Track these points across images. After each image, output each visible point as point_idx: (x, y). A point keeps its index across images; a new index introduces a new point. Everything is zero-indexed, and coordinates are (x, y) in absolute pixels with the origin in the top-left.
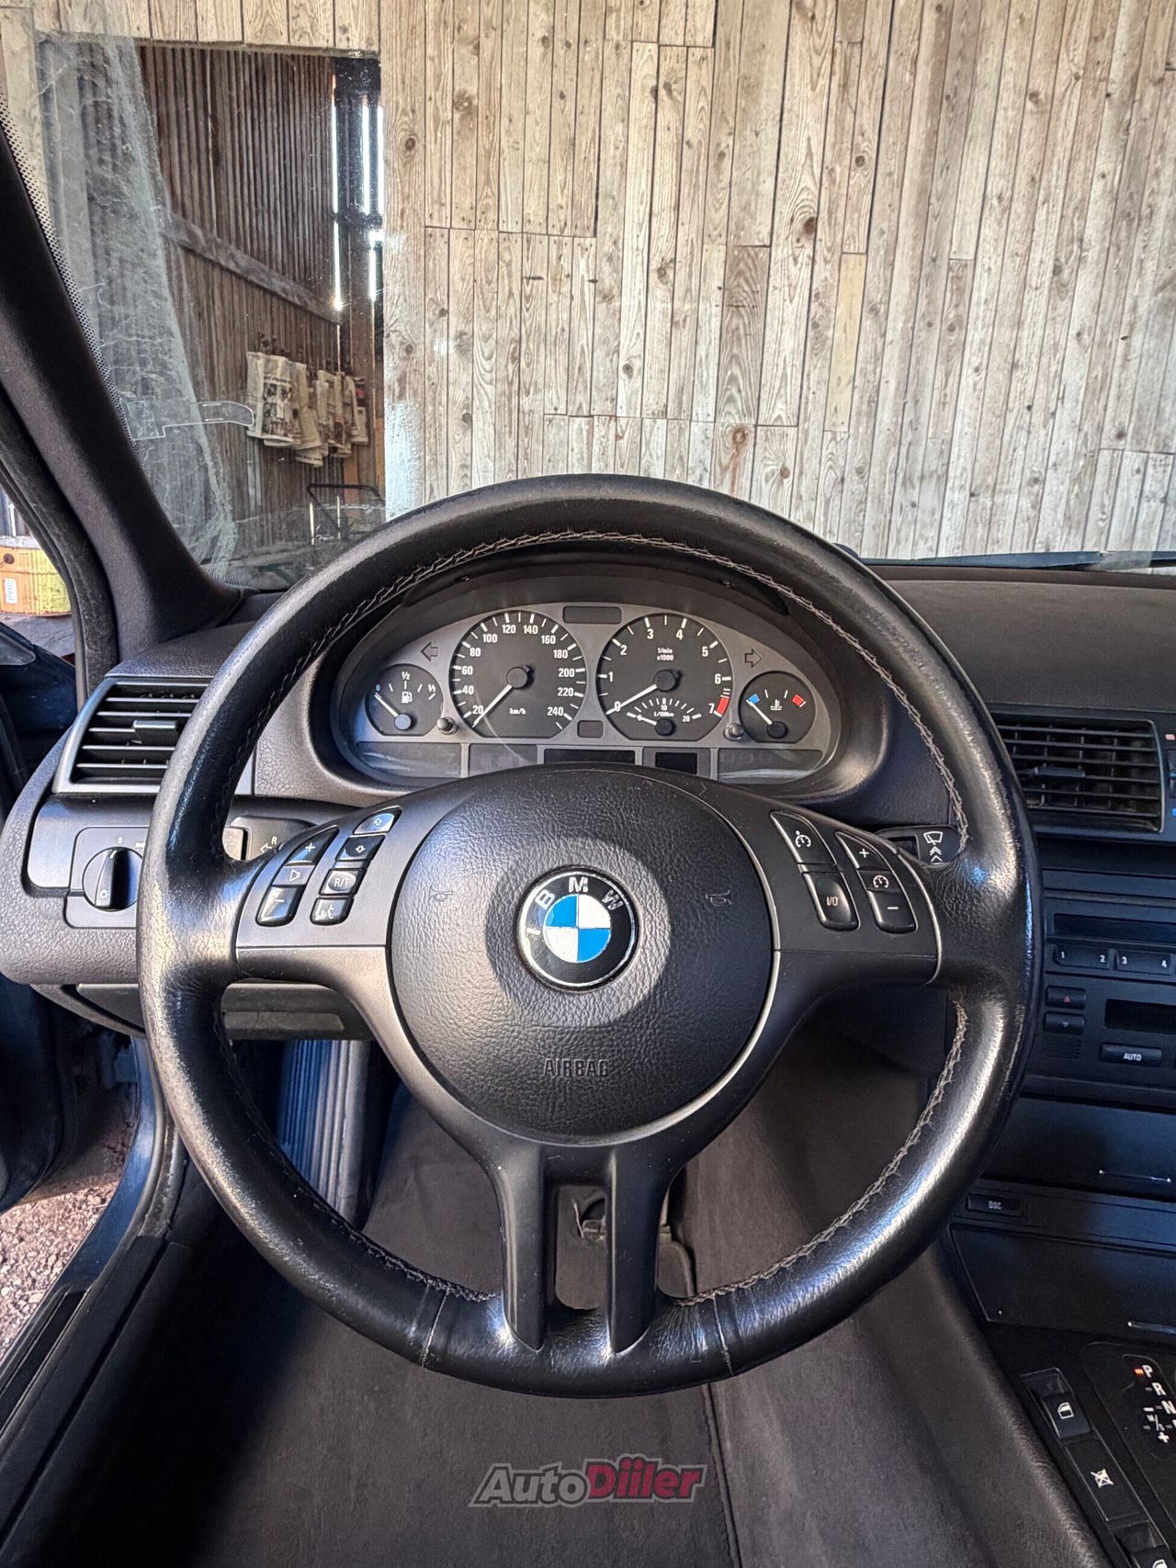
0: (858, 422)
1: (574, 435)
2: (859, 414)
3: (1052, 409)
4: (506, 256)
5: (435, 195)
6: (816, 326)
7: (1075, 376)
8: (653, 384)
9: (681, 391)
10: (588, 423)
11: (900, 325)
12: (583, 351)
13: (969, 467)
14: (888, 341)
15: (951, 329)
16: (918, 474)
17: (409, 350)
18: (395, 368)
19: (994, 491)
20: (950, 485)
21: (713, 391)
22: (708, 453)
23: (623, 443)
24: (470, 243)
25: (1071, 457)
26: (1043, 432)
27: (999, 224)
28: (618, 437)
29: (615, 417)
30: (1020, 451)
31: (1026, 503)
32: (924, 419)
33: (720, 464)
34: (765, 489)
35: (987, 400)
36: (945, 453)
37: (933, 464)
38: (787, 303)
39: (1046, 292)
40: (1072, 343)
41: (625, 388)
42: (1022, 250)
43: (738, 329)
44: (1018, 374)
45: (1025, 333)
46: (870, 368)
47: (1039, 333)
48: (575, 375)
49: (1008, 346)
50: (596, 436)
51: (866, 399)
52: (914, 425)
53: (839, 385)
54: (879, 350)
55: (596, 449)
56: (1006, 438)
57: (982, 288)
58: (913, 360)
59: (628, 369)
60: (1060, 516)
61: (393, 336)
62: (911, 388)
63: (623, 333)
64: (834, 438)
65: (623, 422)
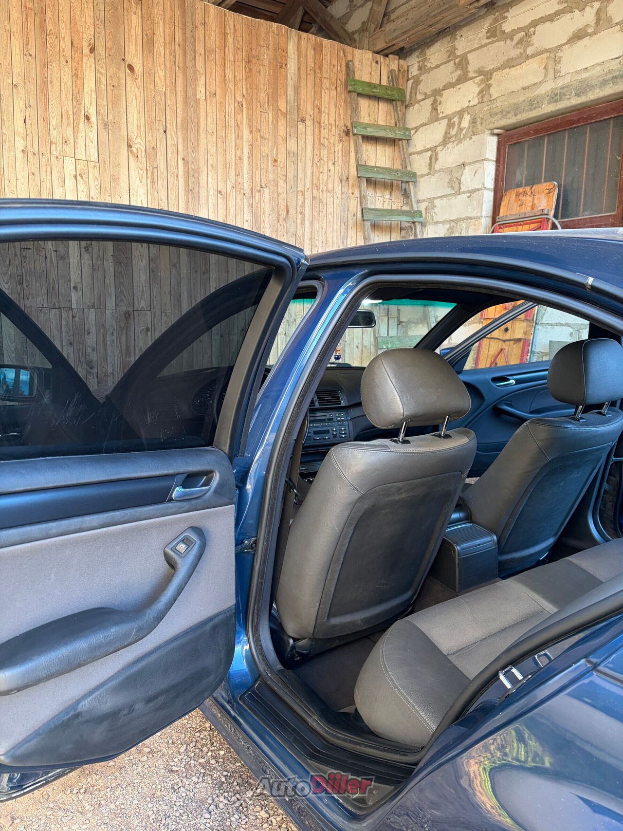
0: (174, 308)
1: (52, 316)
2: (174, 305)
6: (153, 271)
8: (87, 294)
9: (100, 297)
10: (59, 311)
11: (185, 272)
12: (54, 280)
14: (182, 277)
15: (204, 273)
21: (114, 298)
22: (114, 322)
23: (76, 319)
28: (73, 317)
29: (72, 309)
33: (120, 327)
34: (141, 336)
38: (141, 262)
41: (74, 297)
43: (121, 272)
46: (176, 287)
48: (50, 290)
50: (63, 317)
51: (176, 300)
53: (165, 294)
54: (179, 281)
55: (64, 322)
58: (192, 285)
59: (75, 288)
62: (193, 295)
63: (72, 273)
64: (166, 315)
65: (75, 310)
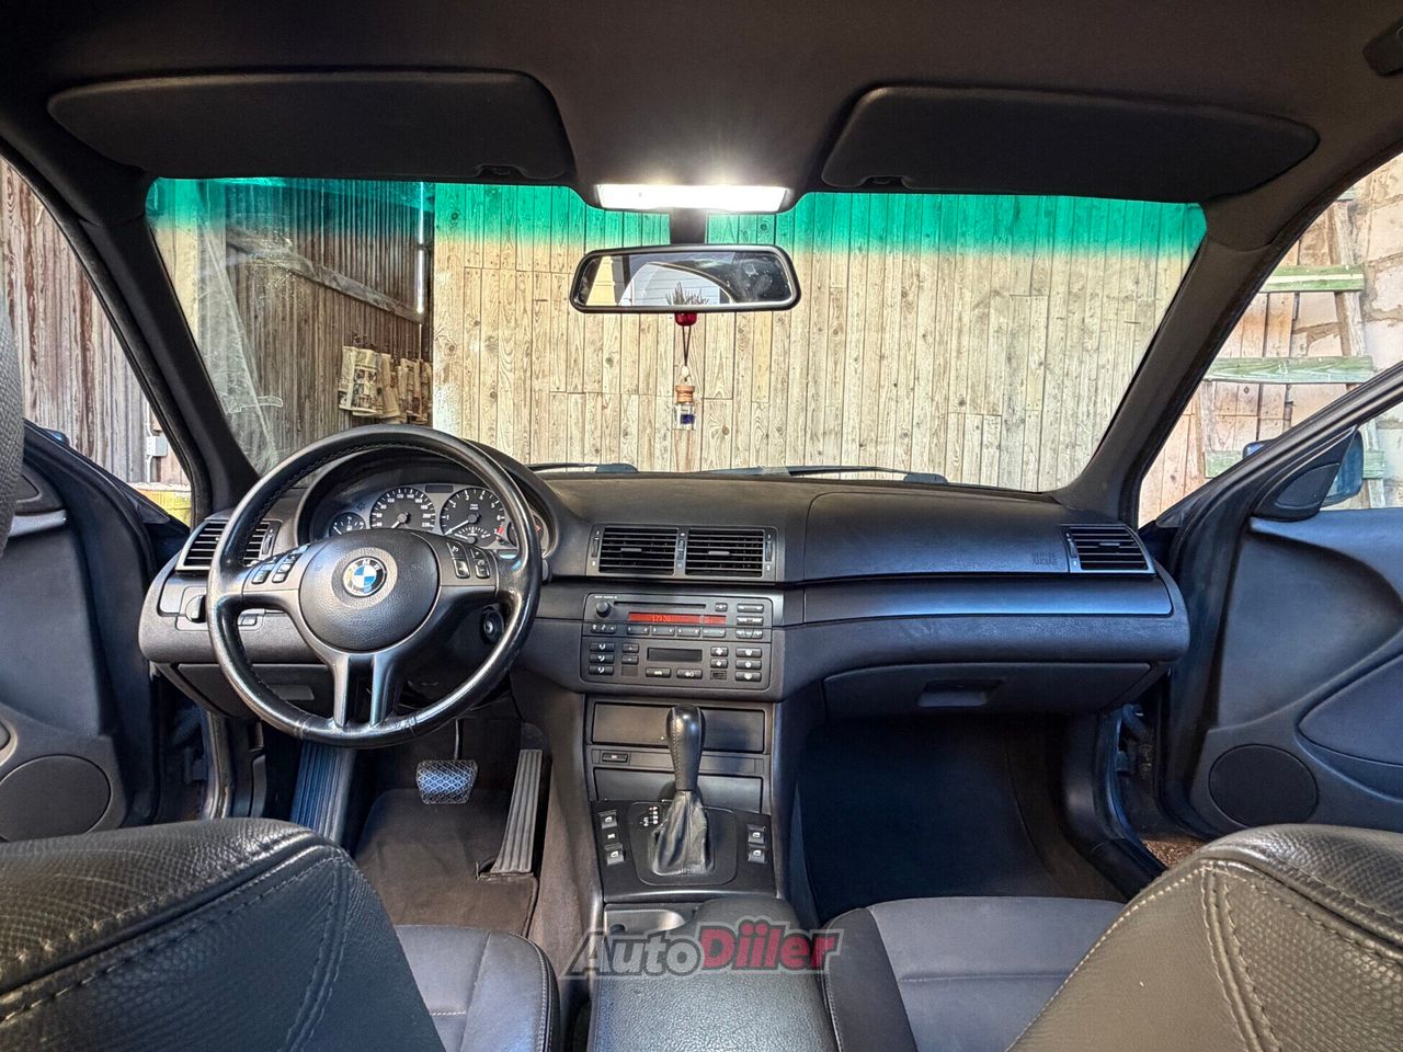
0: (776, 395)
1: (572, 405)
2: (776, 390)
3: (912, 386)
4: (522, 287)
5: (472, 248)
6: (741, 331)
7: (925, 366)
8: (628, 371)
9: (648, 375)
10: (582, 398)
11: (800, 331)
12: (577, 349)
13: (857, 426)
14: (792, 341)
15: (836, 333)
16: (821, 431)
17: (452, 348)
18: (441, 362)
19: (877, 442)
20: (844, 439)
21: (671, 376)
22: (669, 418)
23: (608, 411)
24: (497, 278)
25: (929, 419)
26: (907, 402)
27: (862, 265)
28: (603, 408)
29: (601, 394)
30: (892, 415)
31: (900, 451)
32: (822, 393)
34: (712, 442)
35: (865, 380)
36: (840, 415)
37: (832, 424)
39: (898, 309)
40: (920, 341)
41: (608, 374)
42: (879, 281)
44: (885, 362)
45: (887, 336)
46: (781, 359)
47: (897, 334)
48: (571, 365)
49: (876, 344)
50: (588, 407)
51: (780, 380)
52: (816, 397)
53: (760, 370)
54: (787, 348)
55: (588, 415)
56: (881, 406)
57: (855, 306)
58: (811, 354)
59: (609, 361)
60: (926, 459)
61: (440, 339)
62: (811, 372)
63: (605, 336)
64: (759, 407)
65: (607, 397)
